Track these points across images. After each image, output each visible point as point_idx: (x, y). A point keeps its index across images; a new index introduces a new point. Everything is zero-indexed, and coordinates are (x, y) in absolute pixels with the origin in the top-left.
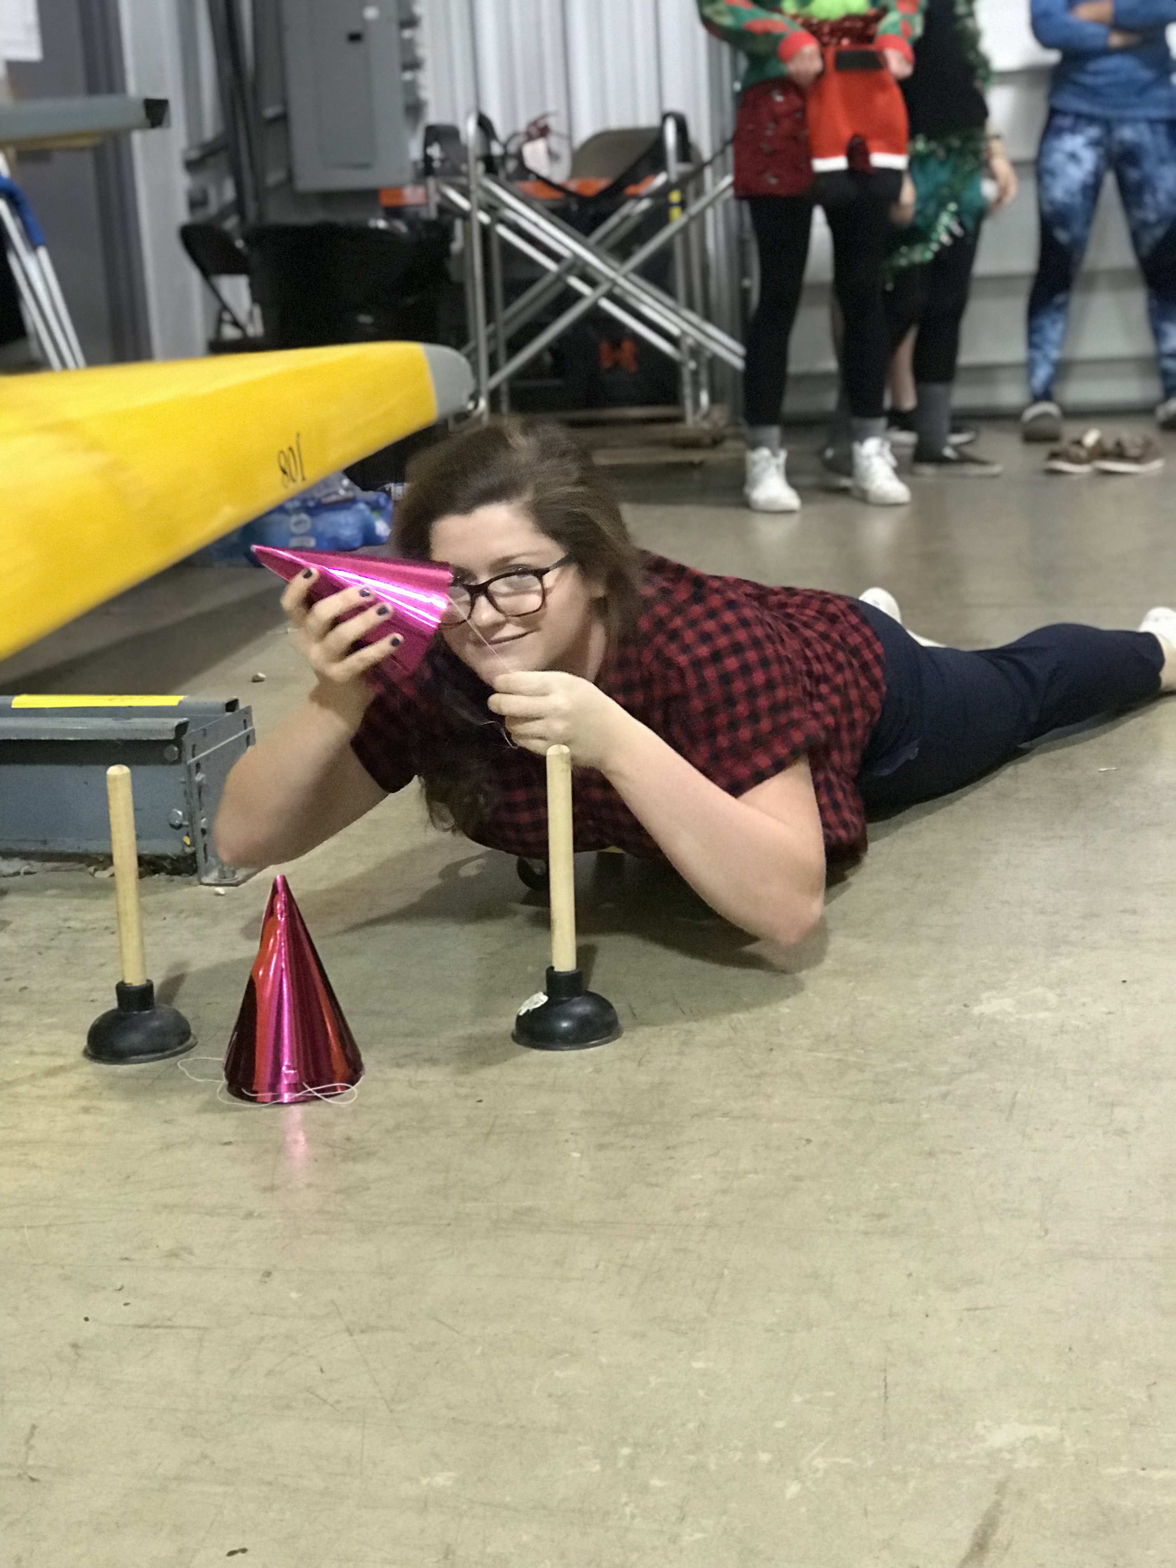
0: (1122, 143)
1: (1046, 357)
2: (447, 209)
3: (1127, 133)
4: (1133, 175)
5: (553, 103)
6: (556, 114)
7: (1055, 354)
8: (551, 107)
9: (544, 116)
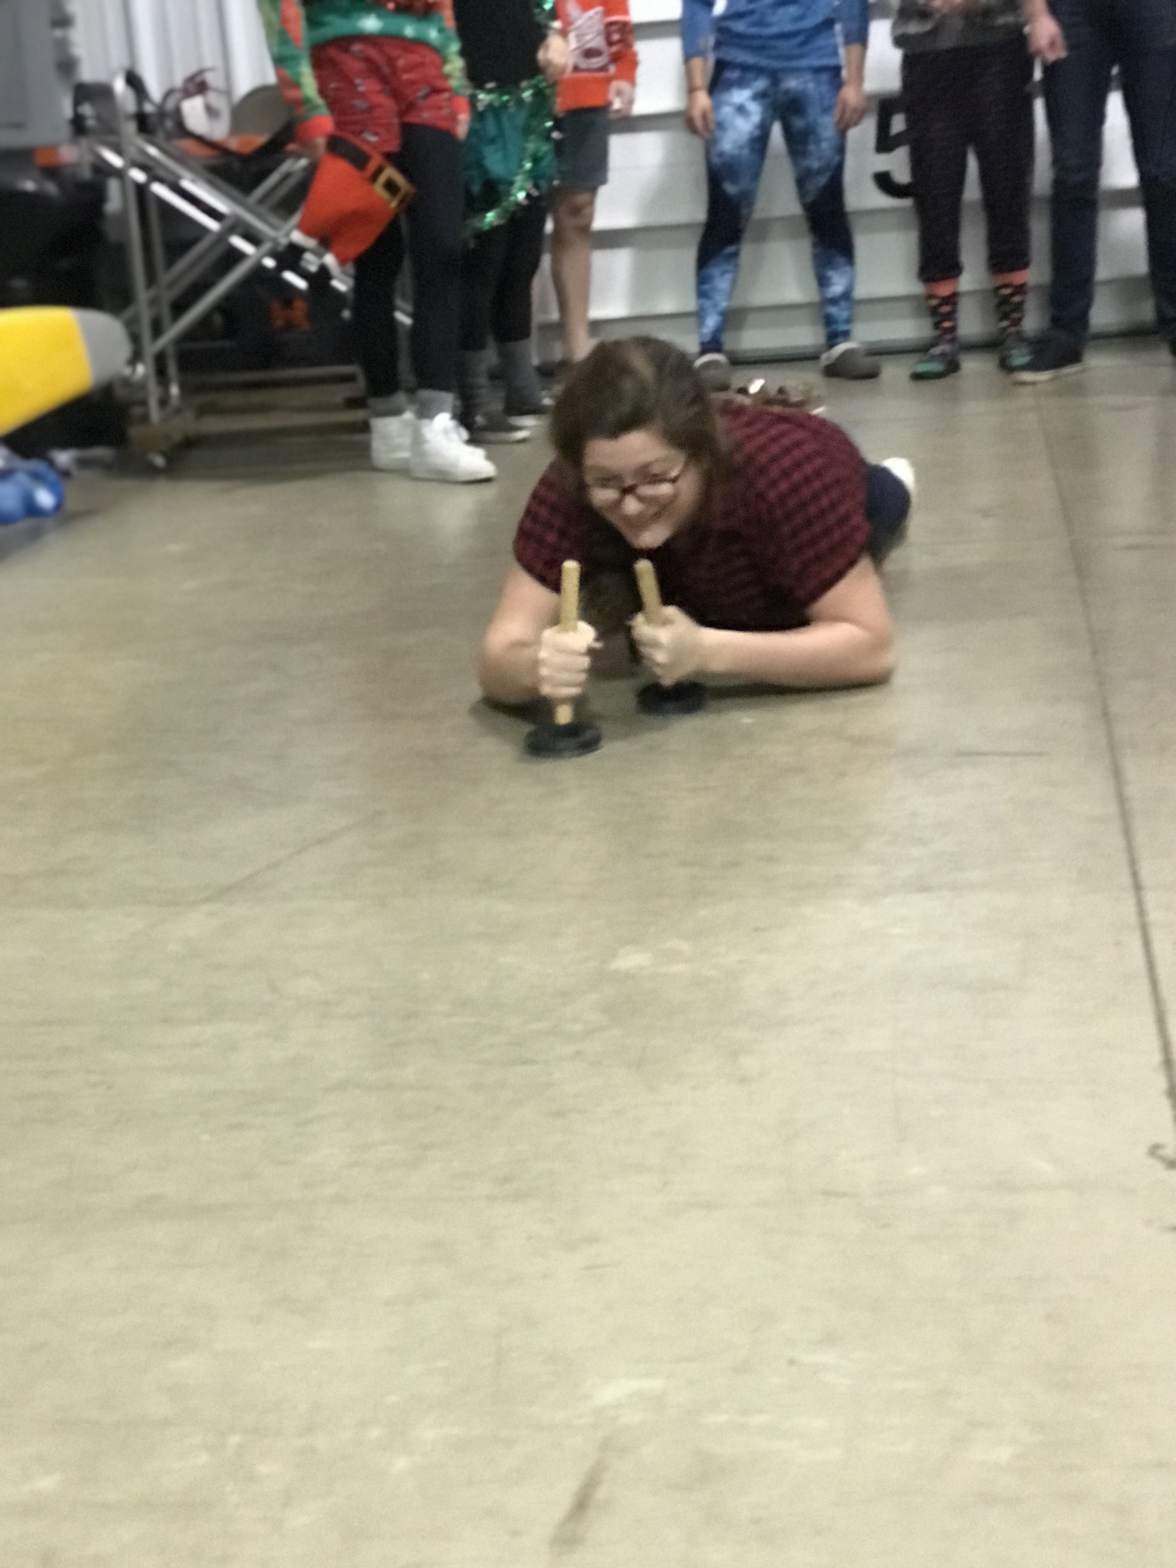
0: (787, 92)
1: (715, 306)
2: (103, 170)
3: (792, 83)
4: (798, 123)
5: (210, 58)
6: (212, 69)
7: (724, 304)
8: (208, 62)
9: (201, 72)
